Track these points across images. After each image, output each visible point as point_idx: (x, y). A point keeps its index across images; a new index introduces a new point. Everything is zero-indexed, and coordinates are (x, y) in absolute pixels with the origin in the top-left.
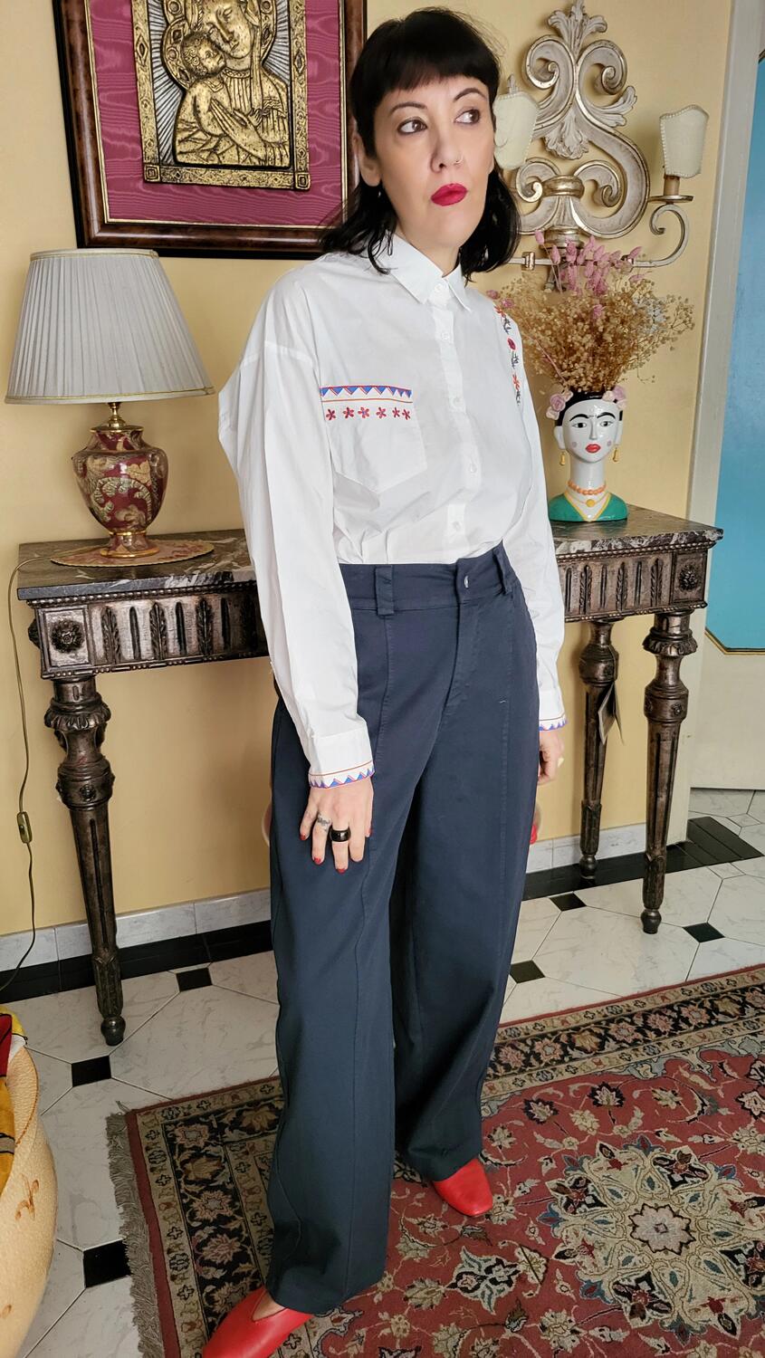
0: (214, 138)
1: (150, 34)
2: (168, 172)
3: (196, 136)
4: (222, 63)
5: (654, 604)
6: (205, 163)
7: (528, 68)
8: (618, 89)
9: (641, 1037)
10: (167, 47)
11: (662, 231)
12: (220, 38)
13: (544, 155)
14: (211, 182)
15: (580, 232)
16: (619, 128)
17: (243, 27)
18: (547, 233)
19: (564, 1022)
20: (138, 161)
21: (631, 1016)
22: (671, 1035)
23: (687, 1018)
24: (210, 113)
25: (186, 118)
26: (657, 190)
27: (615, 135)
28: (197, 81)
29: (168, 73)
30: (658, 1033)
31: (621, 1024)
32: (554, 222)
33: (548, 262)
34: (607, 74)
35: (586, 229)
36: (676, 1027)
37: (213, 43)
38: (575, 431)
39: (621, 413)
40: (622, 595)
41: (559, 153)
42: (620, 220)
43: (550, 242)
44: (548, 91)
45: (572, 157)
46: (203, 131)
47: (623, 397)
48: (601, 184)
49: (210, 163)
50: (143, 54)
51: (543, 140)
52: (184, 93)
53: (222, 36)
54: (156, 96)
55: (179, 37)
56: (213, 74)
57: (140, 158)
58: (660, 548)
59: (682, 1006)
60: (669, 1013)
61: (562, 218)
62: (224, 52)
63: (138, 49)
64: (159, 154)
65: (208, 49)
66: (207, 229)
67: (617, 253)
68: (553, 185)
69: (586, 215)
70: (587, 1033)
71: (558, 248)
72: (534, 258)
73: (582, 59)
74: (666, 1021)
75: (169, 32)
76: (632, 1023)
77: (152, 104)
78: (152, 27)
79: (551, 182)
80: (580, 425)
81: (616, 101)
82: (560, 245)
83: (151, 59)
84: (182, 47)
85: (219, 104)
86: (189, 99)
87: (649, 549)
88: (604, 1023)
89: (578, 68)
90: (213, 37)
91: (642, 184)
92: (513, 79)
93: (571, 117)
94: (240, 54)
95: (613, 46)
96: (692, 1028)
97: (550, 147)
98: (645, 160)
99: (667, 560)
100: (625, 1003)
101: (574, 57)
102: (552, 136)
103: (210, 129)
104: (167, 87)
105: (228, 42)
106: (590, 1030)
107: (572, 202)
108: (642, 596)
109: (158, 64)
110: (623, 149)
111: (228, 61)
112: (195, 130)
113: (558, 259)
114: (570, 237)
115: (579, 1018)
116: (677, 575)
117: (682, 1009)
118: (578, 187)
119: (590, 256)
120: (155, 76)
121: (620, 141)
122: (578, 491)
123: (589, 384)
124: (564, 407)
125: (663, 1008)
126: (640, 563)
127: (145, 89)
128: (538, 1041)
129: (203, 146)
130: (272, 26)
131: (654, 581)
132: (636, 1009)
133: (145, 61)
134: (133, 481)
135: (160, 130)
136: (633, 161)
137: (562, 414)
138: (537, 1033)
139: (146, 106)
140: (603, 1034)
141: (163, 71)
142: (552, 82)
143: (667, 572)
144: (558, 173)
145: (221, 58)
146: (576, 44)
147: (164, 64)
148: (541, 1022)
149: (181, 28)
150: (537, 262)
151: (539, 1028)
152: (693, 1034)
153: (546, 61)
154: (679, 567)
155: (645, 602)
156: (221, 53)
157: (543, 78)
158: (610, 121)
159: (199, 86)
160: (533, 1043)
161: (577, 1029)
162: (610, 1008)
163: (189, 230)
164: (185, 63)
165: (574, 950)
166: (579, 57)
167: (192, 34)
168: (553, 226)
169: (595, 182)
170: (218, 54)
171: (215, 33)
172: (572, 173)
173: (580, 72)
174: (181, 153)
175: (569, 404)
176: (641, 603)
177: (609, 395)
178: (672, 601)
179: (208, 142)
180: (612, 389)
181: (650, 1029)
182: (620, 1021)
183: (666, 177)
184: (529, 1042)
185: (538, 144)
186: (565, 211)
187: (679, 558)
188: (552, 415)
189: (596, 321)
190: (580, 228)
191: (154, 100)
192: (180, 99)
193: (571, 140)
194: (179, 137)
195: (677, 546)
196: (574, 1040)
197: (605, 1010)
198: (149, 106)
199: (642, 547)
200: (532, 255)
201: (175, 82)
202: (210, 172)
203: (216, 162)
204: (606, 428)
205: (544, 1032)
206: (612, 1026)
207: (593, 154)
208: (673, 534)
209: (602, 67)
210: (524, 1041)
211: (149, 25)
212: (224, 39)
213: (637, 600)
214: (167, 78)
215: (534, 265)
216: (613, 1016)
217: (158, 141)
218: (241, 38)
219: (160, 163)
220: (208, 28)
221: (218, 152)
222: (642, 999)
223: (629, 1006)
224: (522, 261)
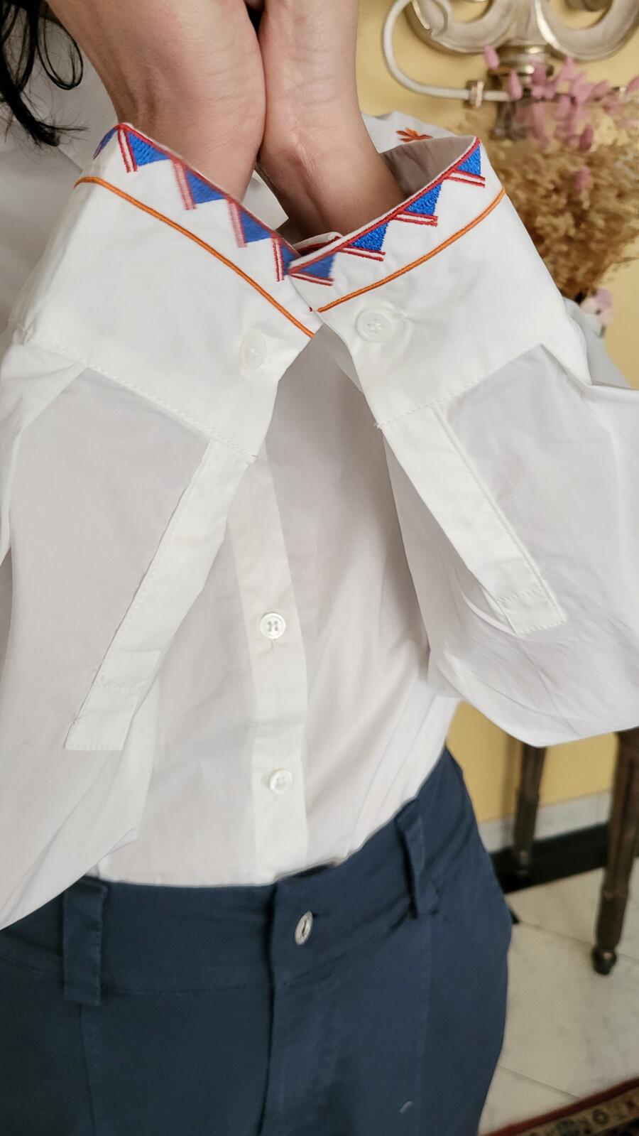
15: (550, 51)
18: (501, 50)
32: (511, 34)
33: (502, 96)
35: (556, 46)
39: (604, 329)
42: (606, 32)
43: (506, 64)
47: (610, 305)
61: (522, 27)
67: (604, 83)
69: (559, 24)
71: (518, 74)
72: (483, 90)
82: (520, 70)
100: (580, 1116)
107: (537, 3)
113: (518, 92)
114: (532, 61)
119: (563, 87)
132: (598, 1129)
150: (487, 95)
162: (562, 1126)
168: (510, 39)
177: (589, 303)
180: (594, 293)
186: (528, 18)
190: (548, 44)
197: (556, 1132)
200: (480, 85)
215: (484, 101)
222: (603, 1108)
223: (585, 1122)
224: (465, 95)
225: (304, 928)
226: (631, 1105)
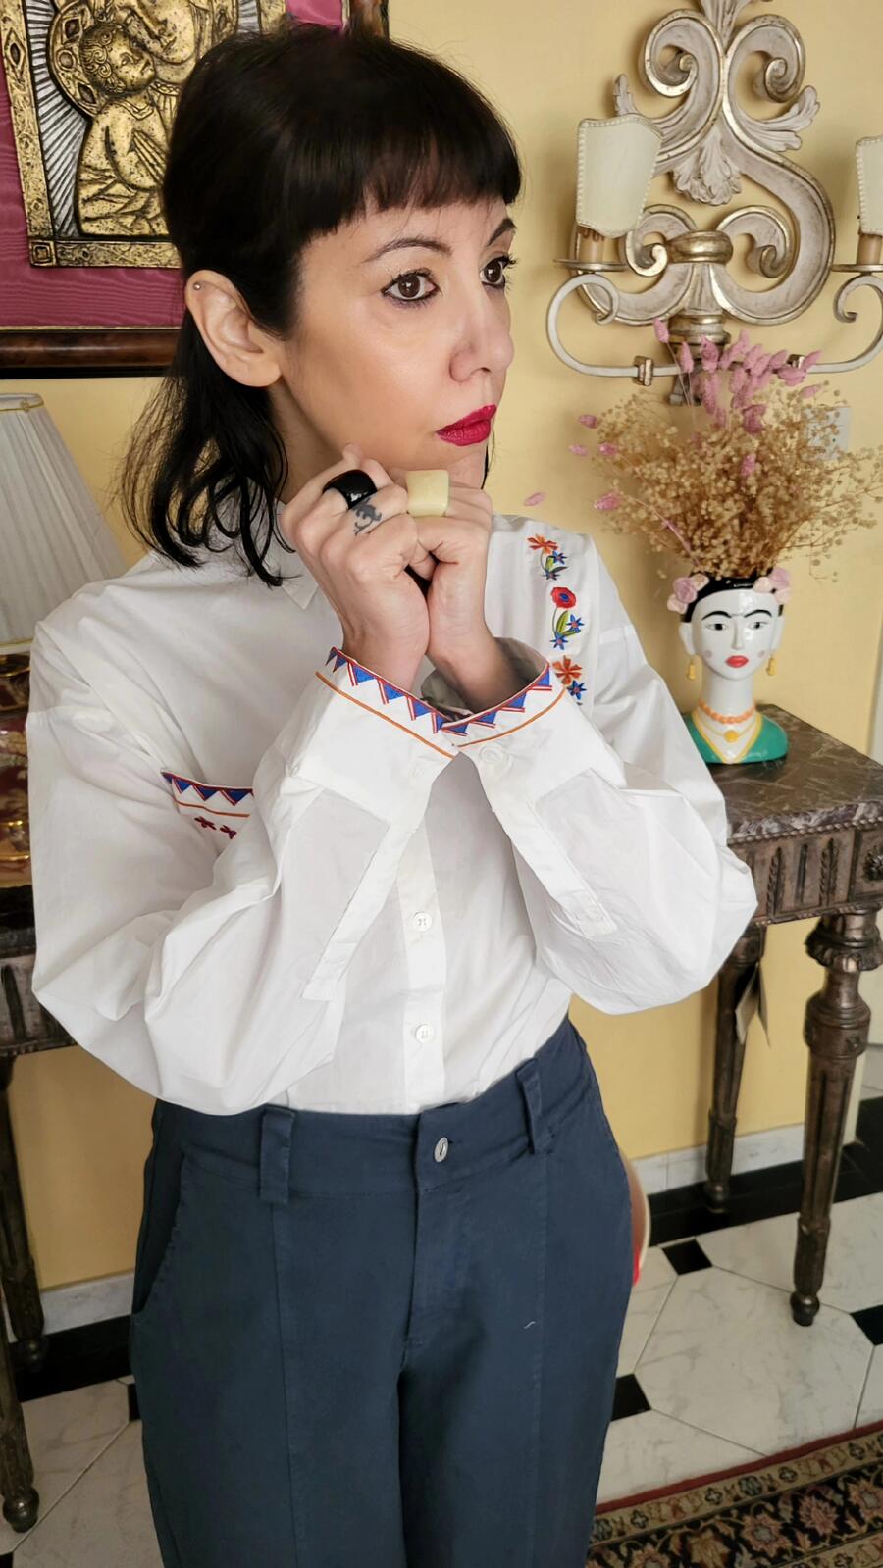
0: (142, 194)
1: (27, 28)
2: (68, 249)
3: (111, 191)
4: (149, 73)
5: (824, 902)
6: (128, 233)
7: (648, 65)
8: (791, 92)
9: (788, 1545)
10: (56, 49)
11: (852, 317)
12: (144, 32)
13: (670, 199)
14: (140, 262)
15: (725, 316)
16: (790, 155)
17: (180, 12)
18: (672, 321)
19: (676, 1510)
20: (20, 234)
21: (774, 1501)
22: (835, 1542)
23: (858, 1507)
24: (133, 154)
25: (94, 162)
26: (847, 252)
27: (782, 165)
28: (110, 102)
29: (60, 89)
30: (816, 1538)
31: (760, 1517)
32: (685, 303)
33: (674, 370)
34: (773, 70)
35: (733, 312)
36: (842, 1527)
37: (133, 39)
38: (710, 634)
39: (781, 608)
40: (776, 894)
41: (695, 197)
42: (788, 295)
43: (679, 334)
44: (677, 100)
45: (714, 202)
46: (123, 182)
47: (786, 583)
48: (761, 242)
49: (136, 233)
50: (17, 62)
51: (670, 175)
52: (89, 122)
53: (147, 28)
54: (44, 128)
55: (75, 31)
56: (134, 90)
57: (22, 229)
58: (837, 826)
59: (850, 1481)
60: (830, 1495)
61: (696, 297)
62: (151, 53)
63: (8, 53)
64: (53, 221)
65: (124, 49)
66: (138, 336)
67: (782, 352)
68: (684, 247)
69: (735, 287)
70: (709, 1533)
71: (691, 345)
72: (653, 366)
73: (734, 46)
74: (826, 1512)
75: (59, 25)
76: (776, 1516)
77: (37, 142)
78: (30, 17)
79: (680, 243)
80: (719, 627)
81: (787, 110)
82: (691, 340)
83: (32, 68)
84: (82, 47)
85: (148, 137)
86: (97, 132)
87: (820, 829)
88: (734, 1512)
89: (728, 62)
90: (133, 30)
91: (823, 238)
92: (623, 82)
93: (715, 138)
94: (177, 56)
95: (785, 24)
96: (865, 1528)
97: (682, 187)
98: (829, 202)
99: (847, 839)
100: (764, 1472)
101: (722, 45)
102: (684, 169)
103: (135, 179)
104: (61, 113)
105: (158, 38)
106: (715, 1529)
107: (712, 271)
108: (807, 893)
109: (44, 76)
110: (795, 185)
111: (159, 68)
112: (109, 182)
113: (689, 365)
114: (707, 331)
115: (697, 1503)
116: (862, 860)
117: (851, 1486)
118: (724, 249)
119: (738, 356)
120: (41, 95)
121: (792, 175)
122: (714, 717)
123: (733, 566)
124: (694, 598)
125: (821, 1483)
126: (805, 847)
127: (24, 117)
128: (636, 1548)
129: (124, 207)
130: (230, 9)
131: (825, 870)
132: (784, 1486)
133: (21, 72)
134: (13, 757)
135: (53, 183)
136: (808, 202)
137: (692, 607)
138: (635, 1531)
139: (27, 145)
140: (733, 1536)
141: (52, 88)
142: (684, 87)
143: (845, 856)
144: (693, 227)
145: (147, 64)
146: (725, 23)
147: (53, 77)
148: (642, 1508)
149: (79, 17)
150: (657, 371)
151: (639, 1520)
152: (866, 1541)
153: (680, 51)
154: (865, 848)
155: (811, 901)
156: (147, 56)
157: (671, 78)
158: (776, 142)
159: (113, 111)
160: (630, 1553)
161: (694, 1524)
162: (744, 1482)
163: (109, 339)
164: (90, 74)
165: (693, 1354)
166: (730, 43)
167: (98, 25)
168: (683, 309)
169: (751, 239)
170: (142, 57)
171: (135, 24)
172: (713, 226)
173: (728, 68)
174: (88, 219)
175: (703, 594)
176: (805, 901)
177: (764, 583)
178: (852, 896)
179: (132, 199)
180: (768, 572)
181: (804, 1530)
182: (759, 1510)
183: (862, 235)
184: (624, 1551)
185: (662, 181)
186: (702, 286)
187: (866, 836)
188: (676, 606)
189: (746, 478)
190: (725, 310)
191: (41, 135)
192: (83, 132)
193: (714, 176)
194: (85, 193)
195: (863, 822)
196: (690, 1546)
197: (737, 1487)
198: (31, 146)
199: (810, 827)
200: (648, 363)
201: (75, 107)
202: (140, 248)
203: (146, 231)
204: (759, 630)
205: (647, 1529)
206: (748, 1520)
207: (749, 194)
208: (857, 806)
209: (766, 57)
210: (615, 1547)
211: (25, 13)
212: (150, 34)
213: (799, 897)
214: (60, 99)
215: (652, 379)
216: (749, 1498)
217: (50, 201)
218: (179, 29)
219: (56, 237)
220: (123, 14)
221: (150, 216)
222: (791, 1465)
223: (771, 1478)
224: (634, 372)
225: (441, 1150)
226: (823, 1463)
